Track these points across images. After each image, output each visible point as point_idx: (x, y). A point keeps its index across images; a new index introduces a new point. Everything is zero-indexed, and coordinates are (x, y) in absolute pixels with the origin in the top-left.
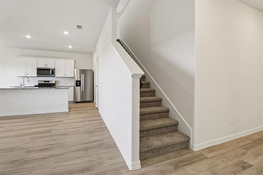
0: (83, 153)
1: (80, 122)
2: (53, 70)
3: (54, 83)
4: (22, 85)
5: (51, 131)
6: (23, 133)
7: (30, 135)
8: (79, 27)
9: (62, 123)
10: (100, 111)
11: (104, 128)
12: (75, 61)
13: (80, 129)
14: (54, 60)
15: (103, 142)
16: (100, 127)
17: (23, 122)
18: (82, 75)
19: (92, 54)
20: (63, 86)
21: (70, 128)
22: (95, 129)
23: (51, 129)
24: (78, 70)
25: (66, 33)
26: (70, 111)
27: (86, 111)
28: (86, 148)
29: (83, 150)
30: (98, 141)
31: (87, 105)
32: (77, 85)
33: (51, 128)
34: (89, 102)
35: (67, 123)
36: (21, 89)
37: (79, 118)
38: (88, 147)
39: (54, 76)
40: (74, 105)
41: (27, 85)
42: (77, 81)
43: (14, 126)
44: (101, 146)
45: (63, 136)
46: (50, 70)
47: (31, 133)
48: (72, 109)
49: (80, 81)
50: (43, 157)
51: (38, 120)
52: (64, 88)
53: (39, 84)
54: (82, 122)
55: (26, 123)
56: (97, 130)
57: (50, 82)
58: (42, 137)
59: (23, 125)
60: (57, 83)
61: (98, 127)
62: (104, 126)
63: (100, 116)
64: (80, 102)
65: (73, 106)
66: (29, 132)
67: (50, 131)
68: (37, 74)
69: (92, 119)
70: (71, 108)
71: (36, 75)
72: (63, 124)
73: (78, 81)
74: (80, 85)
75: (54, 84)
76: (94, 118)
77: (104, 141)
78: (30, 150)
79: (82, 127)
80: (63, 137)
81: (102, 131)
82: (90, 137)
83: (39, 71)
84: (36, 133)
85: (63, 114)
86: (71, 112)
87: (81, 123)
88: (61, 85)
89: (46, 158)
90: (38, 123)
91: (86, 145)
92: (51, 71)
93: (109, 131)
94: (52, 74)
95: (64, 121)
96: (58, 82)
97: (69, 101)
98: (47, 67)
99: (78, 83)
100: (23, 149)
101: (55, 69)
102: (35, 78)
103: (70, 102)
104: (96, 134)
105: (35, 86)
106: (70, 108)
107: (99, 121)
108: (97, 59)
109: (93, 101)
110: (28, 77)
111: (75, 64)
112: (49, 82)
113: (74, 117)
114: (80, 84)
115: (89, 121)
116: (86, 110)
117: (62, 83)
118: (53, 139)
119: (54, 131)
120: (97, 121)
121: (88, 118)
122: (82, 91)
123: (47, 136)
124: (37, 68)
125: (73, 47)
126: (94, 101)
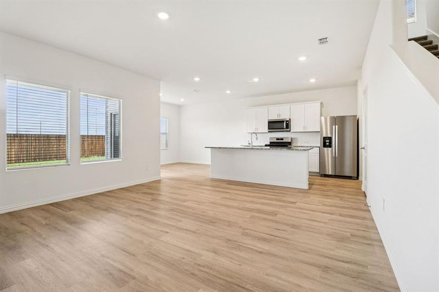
0: (316, 272)
1: (324, 213)
2: (288, 121)
3: (290, 141)
4: (249, 144)
5: (277, 215)
6: (246, 206)
7: (251, 211)
8: (323, 41)
9: (293, 205)
10: (370, 201)
11: (374, 240)
12: (321, 104)
13: (322, 225)
14: (289, 107)
15: (365, 270)
16: (366, 234)
17: (248, 192)
18: (334, 126)
19: (355, 84)
20: (302, 147)
21: (304, 219)
22: (352, 235)
23: (277, 211)
24: (328, 118)
25: (302, 59)
26: (310, 188)
27: (339, 195)
28: (326, 267)
29: (319, 267)
30: (355, 263)
31: (344, 183)
32: (325, 146)
33: (277, 209)
34: (350, 178)
35: (302, 209)
36: (248, 148)
37: (323, 205)
38: (330, 267)
39: (290, 131)
40: (320, 179)
41: (256, 143)
42: (325, 138)
43: (239, 194)
44: (358, 278)
45: (291, 227)
46: (284, 121)
47: (253, 209)
48: (314, 187)
49: (330, 139)
50: (259, 249)
51: (266, 193)
52: (301, 150)
53: (270, 143)
54: (327, 213)
55: (251, 194)
56: (356, 239)
57: (284, 141)
58: (265, 219)
59: (247, 196)
60: (294, 141)
61: (360, 233)
62: (373, 236)
63: (369, 211)
64: (331, 175)
65: (319, 181)
66: (251, 208)
67: (274, 214)
68: (269, 129)
69: (347, 213)
70: (313, 184)
71: (267, 130)
72: (296, 208)
74: (330, 146)
75: (290, 143)
76: (354, 211)
77: (367, 268)
78: (247, 233)
79: (325, 223)
80: (291, 229)
81: (369, 244)
82: (337, 248)
83: (272, 124)
84: (259, 211)
85: (298, 192)
86: (311, 191)
87: (325, 215)
88: (299, 144)
89: (261, 253)
90: (264, 198)
91: (327, 260)
92: (285, 123)
93: (385, 251)
94: (286, 128)
95: (298, 203)
97: (309, 172)
98: (280, 118)
99: (327, 142)
100: (240, 227)
101: (290, 119)
102: (266, 134)
103: (311, 174)
104: (353, 246)
105: (266, 146)
106: (310, 184)
107: (365, 221)
108: (365, 92)
109: (358, 178)
110: (256, 133)
111: (323, 109)
112: (282, 139)
113: (315, 200)
114: (330, 143)
115: (341, 215)
116: (341, 193)
117: (301, 141)
118: (276, 228)
119: (281, 216)
120: (360, 220)
121: (341, 209)
122: (334, 156)
123: (270, 220)
124: (268, 120)
126: (360, 177)
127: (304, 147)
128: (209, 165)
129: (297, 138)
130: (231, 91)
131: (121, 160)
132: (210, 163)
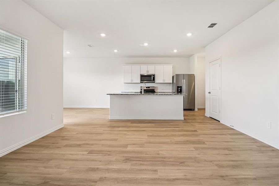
8: (212, 25)
14: (154, 66)
18: (183, 80)
25: (189, 35)
32: (178, 92)
39: (155, 82)
46: (151, 76)
49: (181, 87)
68: (141, 81)
71: (139, 81)
73: (179, 86)
74: (181, 92)
75: (154, 90)
83: (143, 77)
88: (158, 91)
94: (153, 80)
96: (157, 88)
98: (148, 74)
99: (179, 90)
101: (155, 75)
102: (138, 84)
112: (149, 88)
114: (181, 90)
117: (160, 89)
124: (141, 74)
125: (178, 50)
127: (165, 92)
128: (109, 108)
129: (157, 87)
130: (118, 50)
131: (25, 112)
132: (109, 107)
